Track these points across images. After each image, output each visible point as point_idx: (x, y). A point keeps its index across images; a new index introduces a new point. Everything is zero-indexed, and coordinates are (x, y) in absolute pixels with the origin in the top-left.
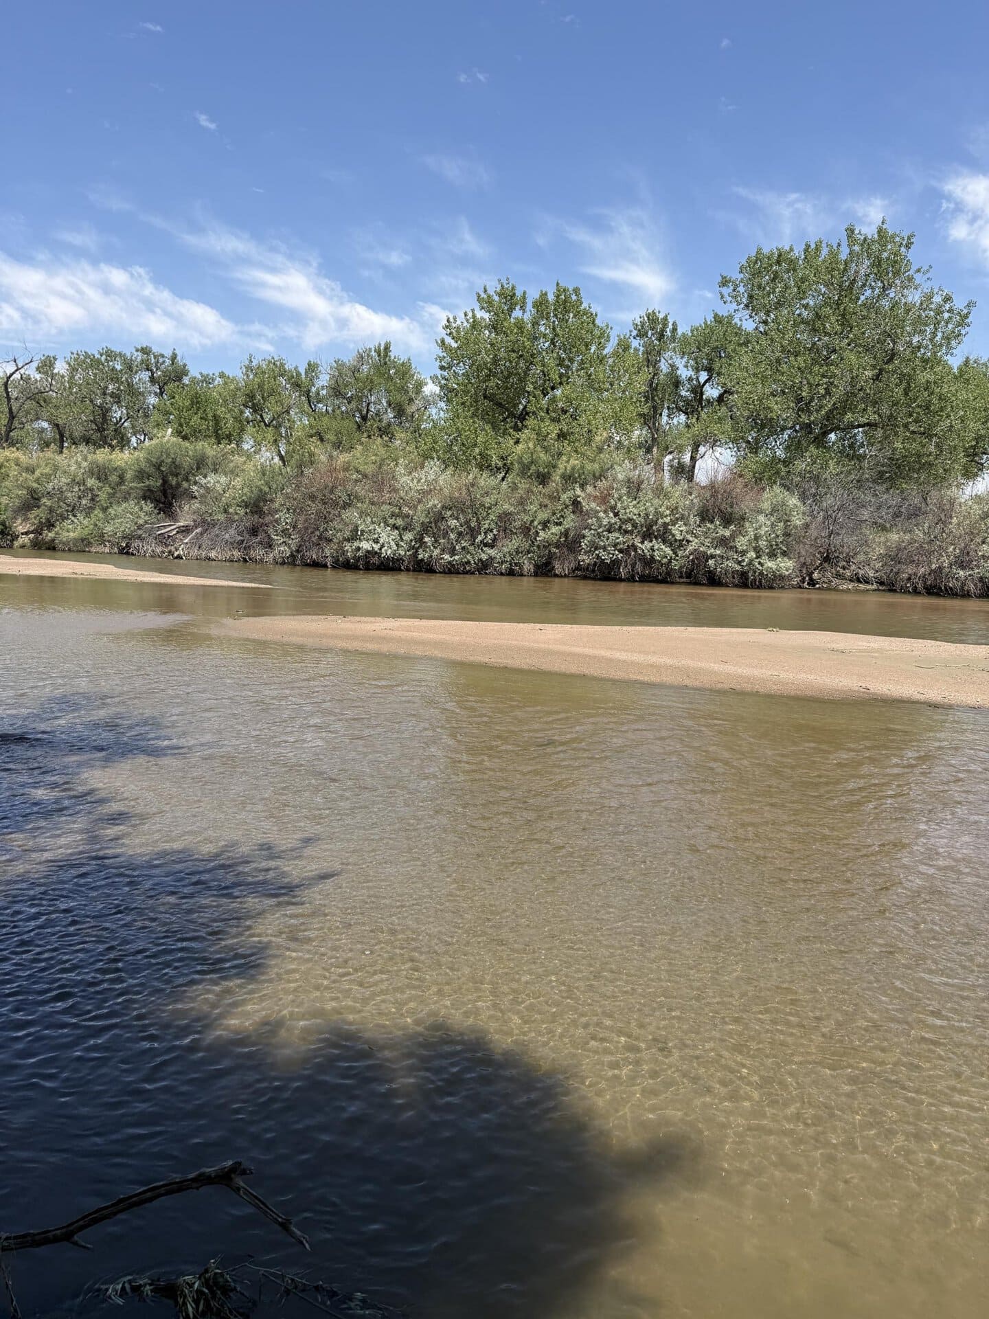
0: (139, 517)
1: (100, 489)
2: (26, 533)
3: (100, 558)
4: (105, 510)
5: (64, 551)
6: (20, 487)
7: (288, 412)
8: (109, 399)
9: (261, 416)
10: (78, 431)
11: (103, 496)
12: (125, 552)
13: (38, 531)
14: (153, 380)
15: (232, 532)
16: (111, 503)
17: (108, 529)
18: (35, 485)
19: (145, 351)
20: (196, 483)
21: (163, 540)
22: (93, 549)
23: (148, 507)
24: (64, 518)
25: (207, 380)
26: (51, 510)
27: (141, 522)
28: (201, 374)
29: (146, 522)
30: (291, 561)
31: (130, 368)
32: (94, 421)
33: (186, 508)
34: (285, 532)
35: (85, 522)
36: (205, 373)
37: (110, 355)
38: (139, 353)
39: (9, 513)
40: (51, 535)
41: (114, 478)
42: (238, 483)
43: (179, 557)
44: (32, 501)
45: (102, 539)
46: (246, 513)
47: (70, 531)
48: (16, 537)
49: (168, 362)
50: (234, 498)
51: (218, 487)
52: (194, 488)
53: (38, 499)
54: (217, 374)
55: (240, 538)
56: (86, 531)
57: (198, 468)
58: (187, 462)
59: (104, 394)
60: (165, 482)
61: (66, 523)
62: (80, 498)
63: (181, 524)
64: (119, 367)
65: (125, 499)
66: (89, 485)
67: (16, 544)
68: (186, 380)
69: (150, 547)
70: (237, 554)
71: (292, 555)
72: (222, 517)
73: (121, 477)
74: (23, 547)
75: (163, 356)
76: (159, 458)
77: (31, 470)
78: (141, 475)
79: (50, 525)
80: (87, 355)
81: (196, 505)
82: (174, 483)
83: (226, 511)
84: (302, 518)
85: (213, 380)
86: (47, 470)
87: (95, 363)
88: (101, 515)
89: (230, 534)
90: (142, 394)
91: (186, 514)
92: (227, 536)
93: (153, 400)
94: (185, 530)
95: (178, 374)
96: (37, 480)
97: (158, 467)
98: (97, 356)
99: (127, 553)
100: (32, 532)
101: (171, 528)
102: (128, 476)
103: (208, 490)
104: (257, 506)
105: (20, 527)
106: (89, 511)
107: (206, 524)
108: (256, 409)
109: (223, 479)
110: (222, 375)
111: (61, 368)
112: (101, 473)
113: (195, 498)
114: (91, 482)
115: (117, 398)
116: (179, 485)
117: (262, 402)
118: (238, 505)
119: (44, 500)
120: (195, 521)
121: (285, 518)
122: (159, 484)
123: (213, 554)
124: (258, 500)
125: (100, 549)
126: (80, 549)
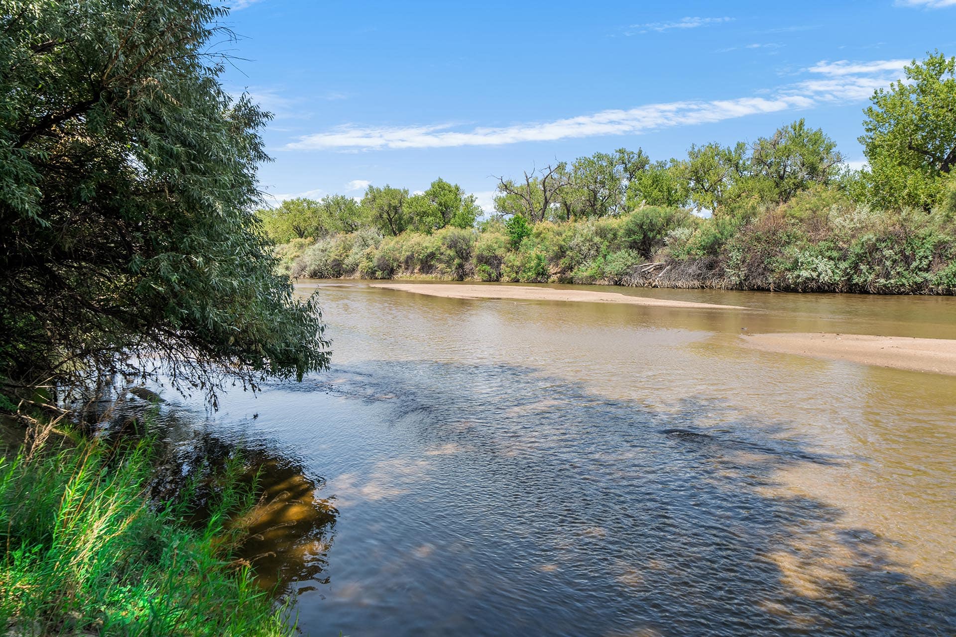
0: (628, 260)
1: (601, 243)
2: (556, 274)
3: (602, 288)
4: (605, 256)
5: (578, 284)
6: (554, 245)
7: (721, 180)
8: (598, 185)
9: (702, 185)
10: (579, 207)
11: (603, 248)
12: (618, 284)
13: (563, 272)
14: (626, 170)
15: (694, 267)
16: (608, 252)
17: (608, 269)
18: (563, 243)
19: (621, 151)
20: (666, 235)
21: (644, 275)
22: (598, 283)
23: (634, 253)
24: (579, 263)
25: (662, 165)
26: (572, 258)
27: (629, 263)
28: (657, 162)
29: (633, 264)
30: (739, 288)
31: (612, 164)
32: (589, 200)
33: (659, 252)
34: (737, 267)
35: (593, 265)
36: (660, 160)
37: (600, 157)
38: (618, 153)
39: (546, 262)
40: (572, 274)
41: (610, 236)
42: (698, 233)
43: (655, 286)
44: (561, 253)
45: (603, 275)
46: (704, 254)
47: (584, 271)
48: (549, 276)
49: (636, 157)
50: (695, 244)
51: (683, 237)
52: (666, 239)
53: (565, 252)
54: (668, 160)
55: (700, 272)
56: (594, 271)
57: (667, 225)
58: (660, 221)
59: (596, 182)
60: (645, 235)
61: (582, 267)
62: (589, 250)
63: (658, 264)
64: (604, 164)
65: (619, 248)
66: (595, 241)
67: (550, 280)
68: (647, 167)
69: (637, 280)
70: (697, 283)
71: (741, 283)
72: (686, 257)
73: (615, 235)
74: (553, 282)
75: (633, 153)
76: (641, 220)
77: (560, 234)
78: (629, 232)
79: (571, 268)
80: (585, 159)
81: (667, 250)
82: (651, 236)
83: (689, 253)
84: (749, 256)
85: (665, 164)
86: (570, 234)
87: (591, 163)
88: (603, 260)
89: (692, 270)
90: (618, 179)
91: (660, 256)
92: (690, 271)
93: (625, 182)
94: (660, 268)
95: (642, 164)
96: (564, 240)
97: (641, 226)
98: (592, 159)
99: (620, 285)
100: (559, 273)
101: (650, 267)
102: (620, 234)
103: (676, 239)
104: (713, 248)
105: (552, 269)
106: (595, 258)
107: (674, 263)
108: (698, 180)
109: (687, 231)
110: (672, 161)
111: (569, 168)
112: (602, 233)
113: (667, 245)
114: (597, 239)
115: (603, 184)
116: (654, 237)
117: (703, 175)
118: (698, 249)
119: (568, 253)
120: (666, 261)
121: (736, 256)
122: (641, 238)
123: (679, 284)
124: (713, 244)
125: (602, 282)
126: (590, 283)
